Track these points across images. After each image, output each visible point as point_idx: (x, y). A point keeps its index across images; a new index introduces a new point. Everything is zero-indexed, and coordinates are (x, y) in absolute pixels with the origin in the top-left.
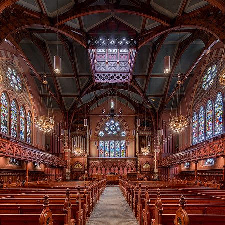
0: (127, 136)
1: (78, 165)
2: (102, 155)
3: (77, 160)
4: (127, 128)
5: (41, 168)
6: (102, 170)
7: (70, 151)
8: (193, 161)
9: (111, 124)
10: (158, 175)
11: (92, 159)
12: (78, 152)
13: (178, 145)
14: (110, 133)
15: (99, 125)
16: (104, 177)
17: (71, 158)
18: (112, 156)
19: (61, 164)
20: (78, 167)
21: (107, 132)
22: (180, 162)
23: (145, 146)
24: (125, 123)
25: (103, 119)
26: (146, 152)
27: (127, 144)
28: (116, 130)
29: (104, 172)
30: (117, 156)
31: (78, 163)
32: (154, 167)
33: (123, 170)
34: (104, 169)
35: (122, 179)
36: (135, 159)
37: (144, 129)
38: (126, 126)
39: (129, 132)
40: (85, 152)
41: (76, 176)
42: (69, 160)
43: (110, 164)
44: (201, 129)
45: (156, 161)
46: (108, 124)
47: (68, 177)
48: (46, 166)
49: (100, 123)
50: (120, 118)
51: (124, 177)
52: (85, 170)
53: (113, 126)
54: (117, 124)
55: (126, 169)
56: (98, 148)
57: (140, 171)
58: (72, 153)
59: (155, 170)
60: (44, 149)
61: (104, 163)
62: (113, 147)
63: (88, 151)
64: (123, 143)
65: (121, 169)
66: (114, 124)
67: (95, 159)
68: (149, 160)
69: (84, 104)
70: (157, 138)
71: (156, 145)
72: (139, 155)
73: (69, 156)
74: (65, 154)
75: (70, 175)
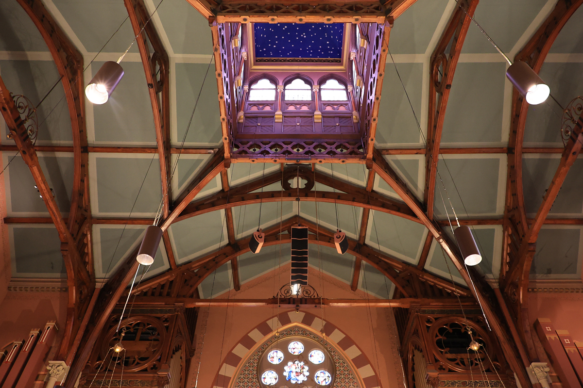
4: (368, 371)
9: (289, 357)
24: (353, 352)
25: (255, 335)
28: (311, 382)
49: (240, 351)
50: (327, 330)
54: (317, 357)
66: (303, 358)
69: (180, 261)
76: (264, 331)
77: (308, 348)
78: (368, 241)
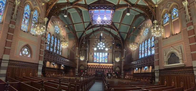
0: (108, 50)
3: (81, 63)
7: (78, 58)
8: (139, 67)
15: (94, 44)
19: (73, 65)
20: (82, 68)
21: (98, 48)
31: (82, 65)
32: (121, 69)
37: (117, 47)
38: (108, 45)
42: (78, 64)
52: (85, 70)
53: (101, 45)
57: (115, 72)
60: (67, 57)
64: (106, 54)
68: (119, 65)
69: (87, 34)
70: (123, 53)
71: (123, 57)
72: (114, 62)
73: (78, 61)
74: (76, 60)
75: (78, 72)
76: (98, 41)
77: (103, 43)
78: (111, 31)
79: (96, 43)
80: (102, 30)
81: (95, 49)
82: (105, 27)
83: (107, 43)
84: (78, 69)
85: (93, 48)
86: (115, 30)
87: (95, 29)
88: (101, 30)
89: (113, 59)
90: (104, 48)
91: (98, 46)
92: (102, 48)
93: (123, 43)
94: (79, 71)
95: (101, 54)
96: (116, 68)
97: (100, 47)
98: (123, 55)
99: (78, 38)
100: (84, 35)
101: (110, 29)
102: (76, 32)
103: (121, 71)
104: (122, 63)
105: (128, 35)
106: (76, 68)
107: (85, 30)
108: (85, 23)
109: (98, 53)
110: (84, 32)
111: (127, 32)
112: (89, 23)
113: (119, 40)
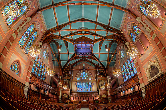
0: (92, 80)
1: (65, 94)
2: (79, 90)
3: (64, 92)
4: (92, 76)
5: (47, 93)
6: (78, 98)
7: (61, 87)
8: (126, 90)
9: (83, 74)
10: (110, 100)
11: (73, 92)
12: (66, 88)
13: (118, 83)
14: (83, 78)
15: (77, 74)
16: (80, 102)
17: (62, 90)
18: (84, 91)
19: (56, 93)
20: (65, 96)
21: (81, 78)
22: (120, 91)
23: (102, 85)
26: (103, 88)
27: (92, 84)
28: (86, 77)
29: (80, 99)
30: (87, 91)
31: (65, 93)
32: (108, 96)
33: (91, 98)
34: (80, 98)
35: (90, 104)
36: (97, 92)
37: (101, 76)
38: (91, 75)
39: (93, 78)
40: (69, 88)
41: (64, 100)
42: (61, 92)
43: (83, 95)
44: (126, 74)
45: (108, 92)
46: (82, 74)
47: (60, 100)
48: (49, 92)
50: (88, 71)
51: (92, 102)
52: (69, 98)
53: (84, 75)
54: (87, 74)
55: (92, 98)
56: (76, 86)
57: (101, 99)
58: (62, 88)
59: (109, 97)
60: (49, 84)
61: (80, 94)
62: (84, 86)
63: (71, 87)
64: (90, 84)
65: (90, 98)
66: (85, 74)
67: (75, 92)
68: (105, 92)
69: (70, 64)
70: (107, 81)
71: (108, 84)
72: (99, 90)
73: (61, 89)
74: (59, 88)
75: (61, 99)
76: (81, 71)
77: (86, 73)
78: (92, 61)
79: (79, 72)
80: (85, 61)
81: (78, 79)
82: (87, 58)
83: (90, 73)
84: (61, 97)
85: (76, 78)
86: (96, 60)
87: (78, 60)
88: (83, 61)
89: (98, 88)
90: (87, 78)
91: (81, 76)
92: (86, 78)
93: (105, 71)
94: (63, 98)
95: (84, 83)
96: (102, 95)
97: (83, 77)
98: (108, 82)
99: (61, 67)
100: (68, 65)
101: (91, 59)
102: (60, 61)
103: (108, 97)
104: (108, 90)
105: (108, 62)
106: (59, 95)
107: (69, 60)
108: (69, 54)
109: (82, 83)
110: (68, 62)
111: (107, 60)
112: (73, 54)
113: (101, 69)
